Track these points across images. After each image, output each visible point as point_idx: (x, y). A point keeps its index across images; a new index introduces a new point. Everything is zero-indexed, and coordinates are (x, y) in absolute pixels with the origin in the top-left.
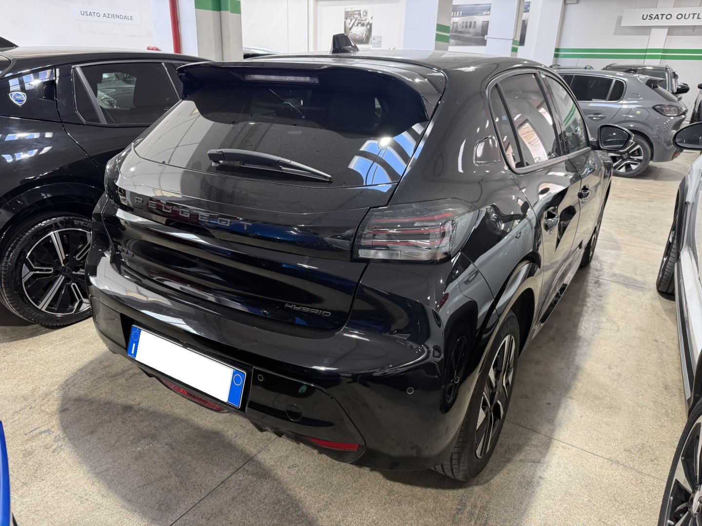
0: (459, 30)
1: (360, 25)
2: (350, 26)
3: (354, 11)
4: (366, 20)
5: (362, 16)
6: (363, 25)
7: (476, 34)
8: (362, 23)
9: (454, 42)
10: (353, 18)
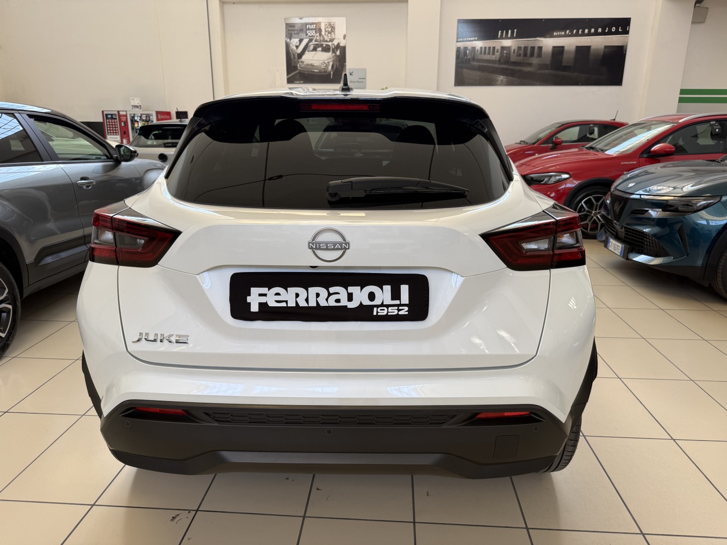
0: (513, 58)
1: (320, 49)
2: (300, 50)
3: (307, 24)
5: (323, 33)
6: (326, 49)
7: (542, 66)
8: (324, 45)
9: (504, 80)
10: (305, 37)
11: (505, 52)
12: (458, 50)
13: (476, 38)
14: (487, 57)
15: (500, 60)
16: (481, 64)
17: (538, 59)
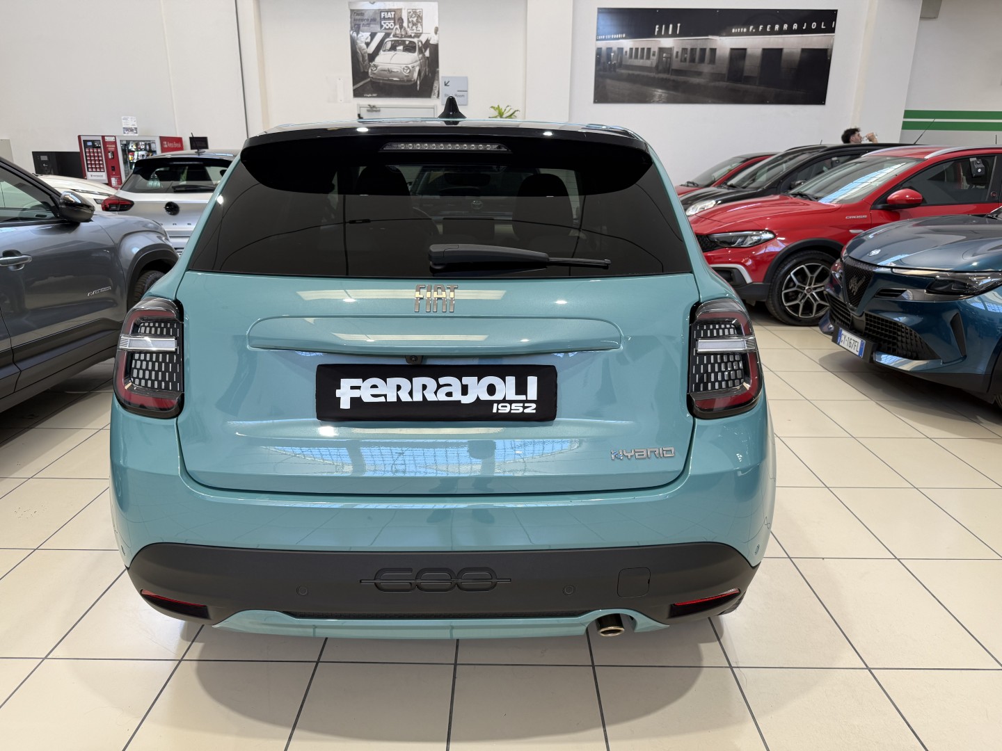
0: (676, 64)
1: (401, 48)
3: (381, 11)
4: (418, 36)
5: (405, 24)
6: (410, 48)
7: (717, 77)
8: (407, 43)
9: (663, 95)
10: (379, 29)
11: (664, 55)
12: (599, 52)
13: (624, 35)
14: (639, 62)
15: (657, 66)
16: (631, 72)
17: (710, 66)
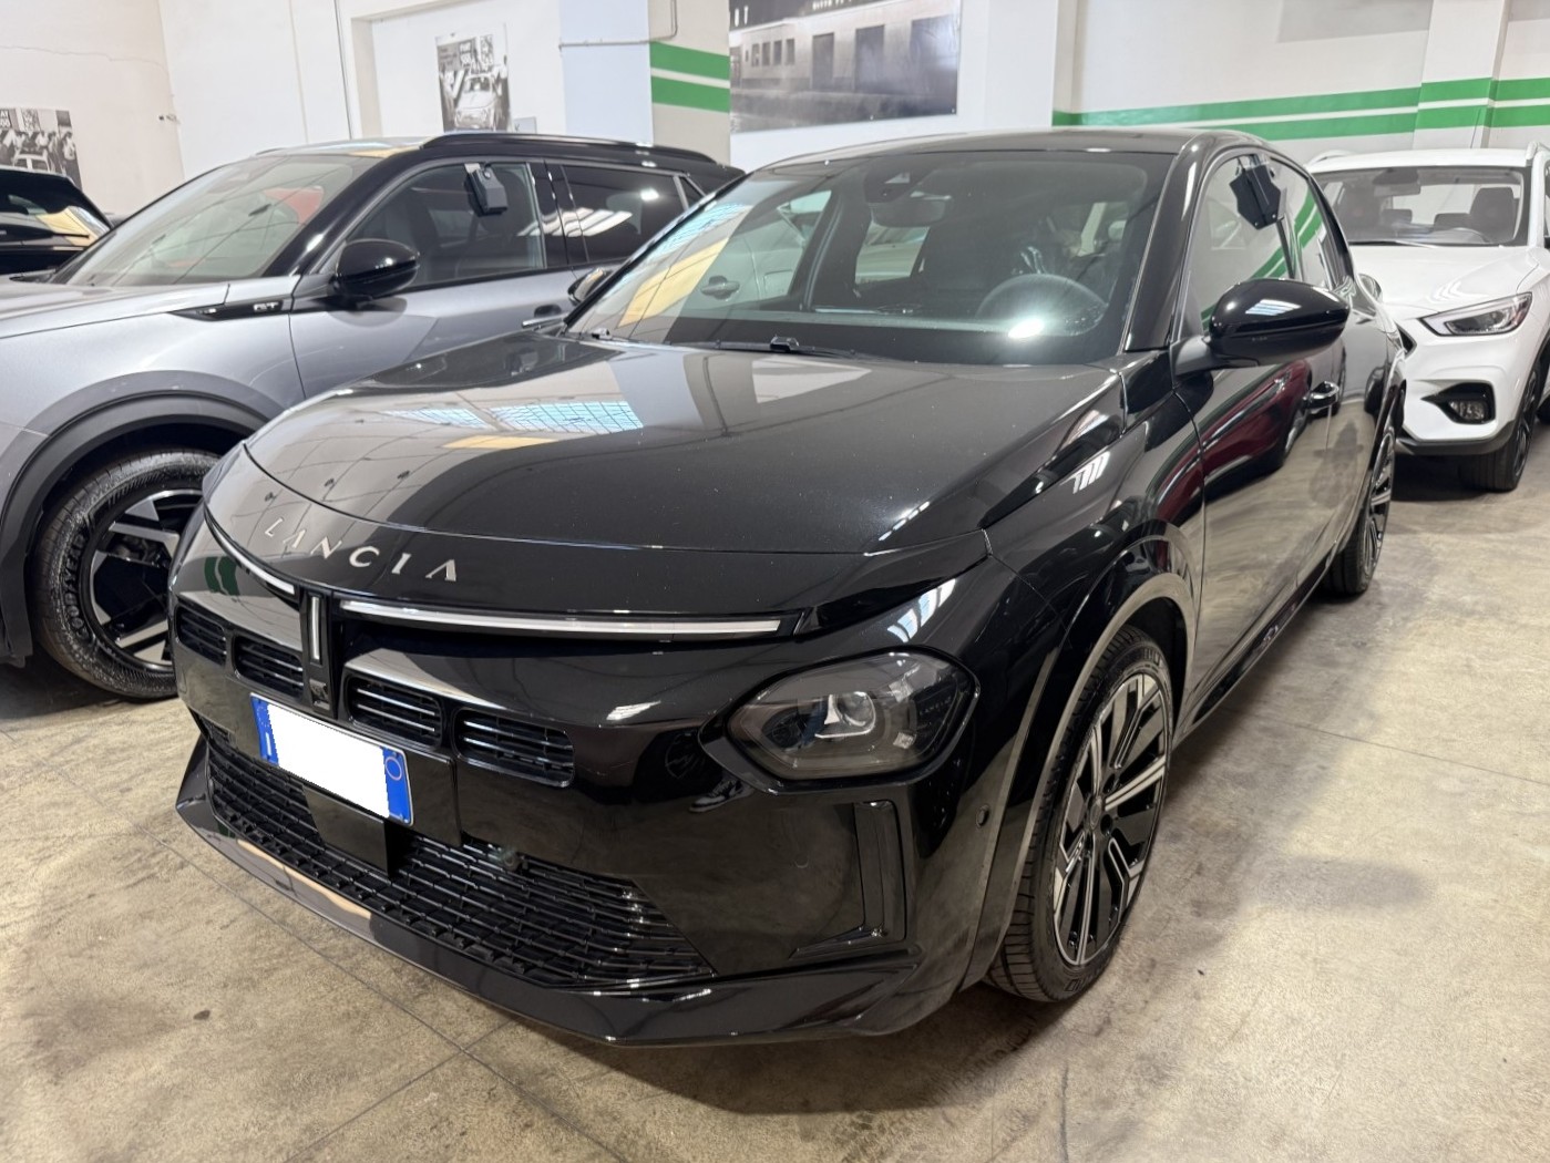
0: (746, 71)
1: (477, 87)
3: (460, 43)
5: (479, 57)
6: (485, 87)
7: (799, 84)
8: (482, 80)
17: (789, 67)
